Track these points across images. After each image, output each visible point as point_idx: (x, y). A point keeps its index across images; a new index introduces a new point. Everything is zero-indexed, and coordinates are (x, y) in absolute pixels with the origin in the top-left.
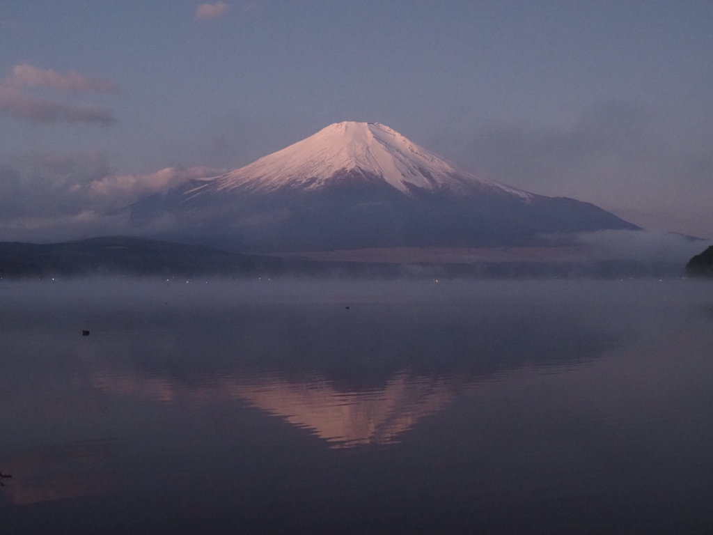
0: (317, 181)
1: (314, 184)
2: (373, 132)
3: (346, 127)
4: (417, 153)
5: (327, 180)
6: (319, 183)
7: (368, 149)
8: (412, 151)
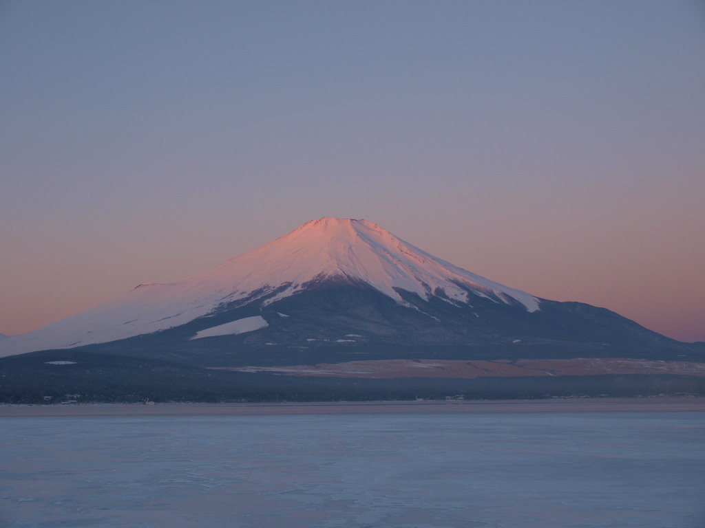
0: (293, 285)
1: (290, 288)
2: (356, 230)
3: (326, 224)
4: (406, 253)
5: (304, 285)
6: (295, 287)
7: (351, 247)
8: (401, 251)
